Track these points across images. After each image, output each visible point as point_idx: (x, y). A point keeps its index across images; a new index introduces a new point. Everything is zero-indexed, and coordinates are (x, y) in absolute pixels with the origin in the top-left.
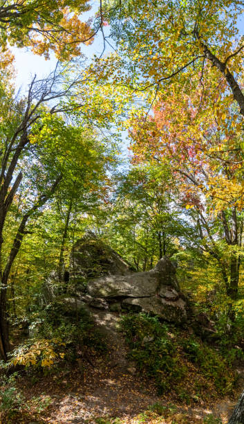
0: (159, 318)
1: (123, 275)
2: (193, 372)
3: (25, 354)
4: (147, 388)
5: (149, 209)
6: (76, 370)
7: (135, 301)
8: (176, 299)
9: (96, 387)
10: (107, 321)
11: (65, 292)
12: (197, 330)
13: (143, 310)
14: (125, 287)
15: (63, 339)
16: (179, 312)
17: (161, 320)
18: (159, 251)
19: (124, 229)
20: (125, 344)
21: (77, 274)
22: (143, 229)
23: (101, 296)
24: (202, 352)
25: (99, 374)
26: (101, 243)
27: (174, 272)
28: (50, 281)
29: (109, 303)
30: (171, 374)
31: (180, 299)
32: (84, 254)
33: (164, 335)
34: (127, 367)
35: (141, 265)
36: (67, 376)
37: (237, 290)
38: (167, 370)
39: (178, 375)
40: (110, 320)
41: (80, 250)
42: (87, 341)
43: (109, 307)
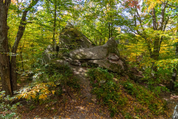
0: (108, 70)
1: (88, 48)
2: (132, 100)
3: (28, 91)
4: (104, 112)
5: (104, 9)
6: (61, 101)
7: (95, 61)
8: (118, 60)
9: (73, 112)
10: (80, 72)
11: (57, 57)
12: (131, 76)
13: (99, 66)
14: (90, 54)
15: (55, 82)
16: (119, 67)
17: (109, 71)
18: (108, 35)
19: (89, 21)
20: (90, 85)
21: (63, 47)
22: (100, 22)
23: (77, 59)
24: (136, 89)
25: (75, 103)
26: (76, 30)
27: (117, 46)
28: (47, 51)
29: (81, 62)
30: (117, 102)
31: (120, 60)
32: (67, 36)
33: (111, 79)
34: (91, 98)
35: (98, 43)
36: (55, 104)
37: (158, 55)
38: (115, 100)
39: (122, 103)
40: (82, 72)
41: (65, 34)
42: (68, 83)
43: (81, 65)
